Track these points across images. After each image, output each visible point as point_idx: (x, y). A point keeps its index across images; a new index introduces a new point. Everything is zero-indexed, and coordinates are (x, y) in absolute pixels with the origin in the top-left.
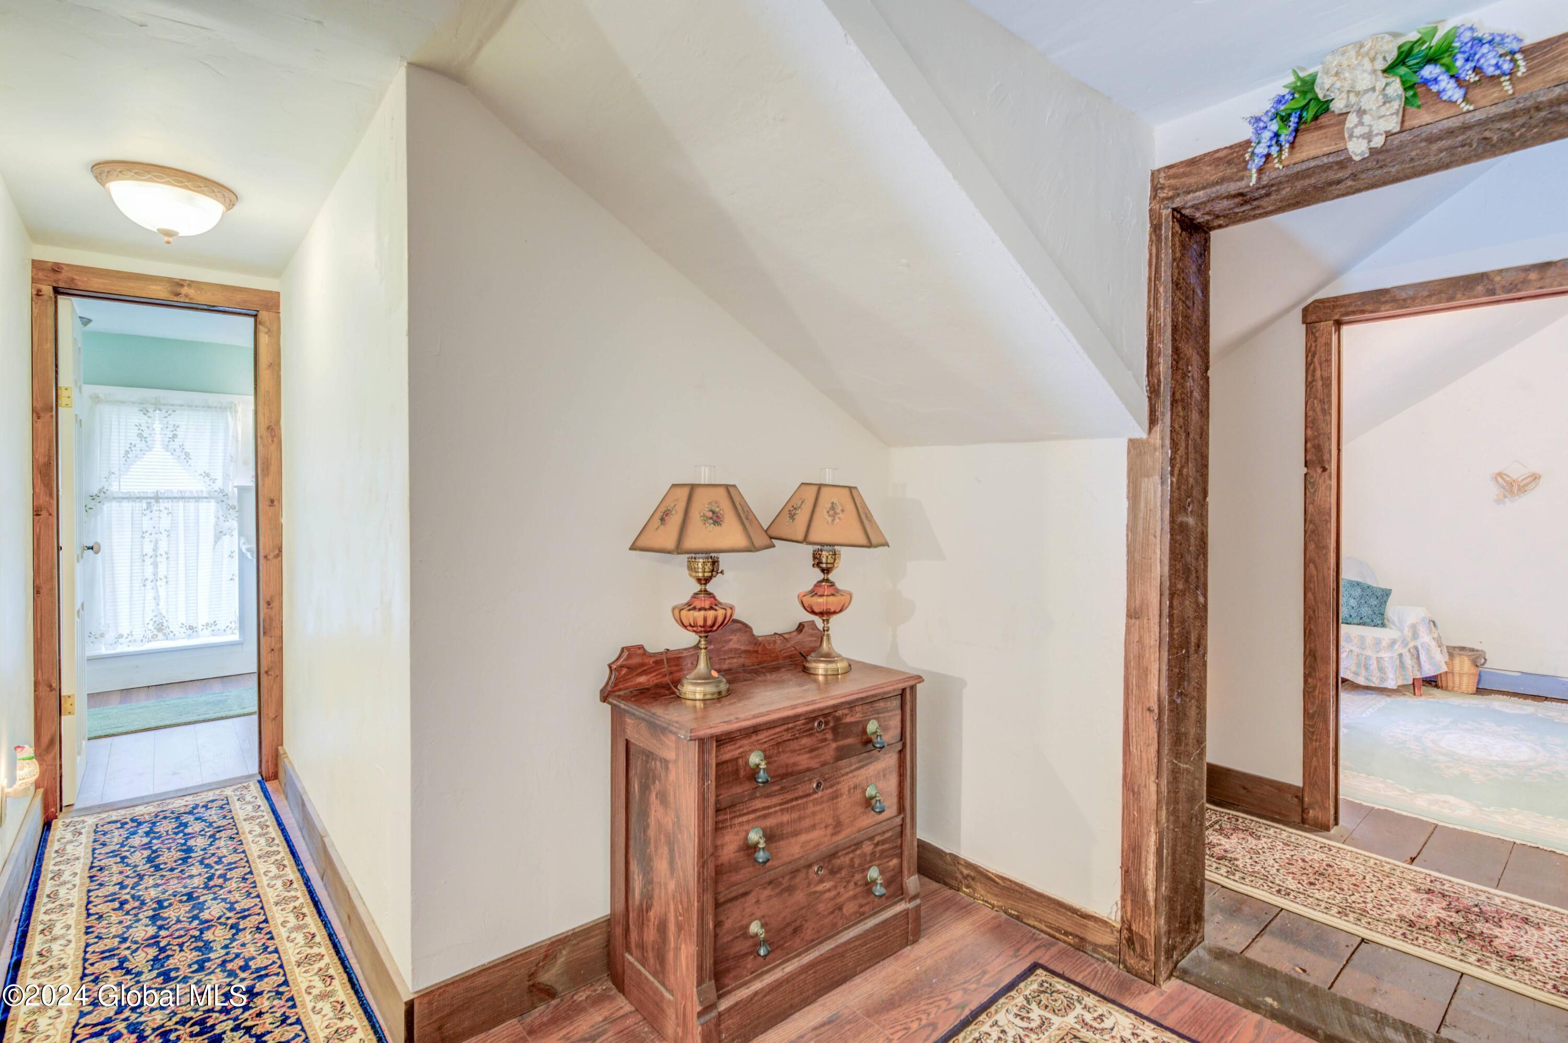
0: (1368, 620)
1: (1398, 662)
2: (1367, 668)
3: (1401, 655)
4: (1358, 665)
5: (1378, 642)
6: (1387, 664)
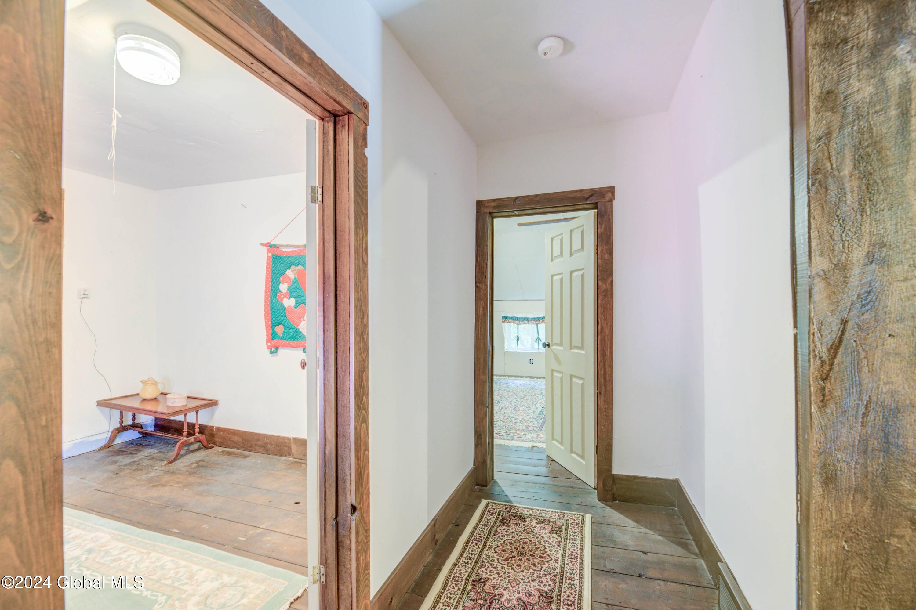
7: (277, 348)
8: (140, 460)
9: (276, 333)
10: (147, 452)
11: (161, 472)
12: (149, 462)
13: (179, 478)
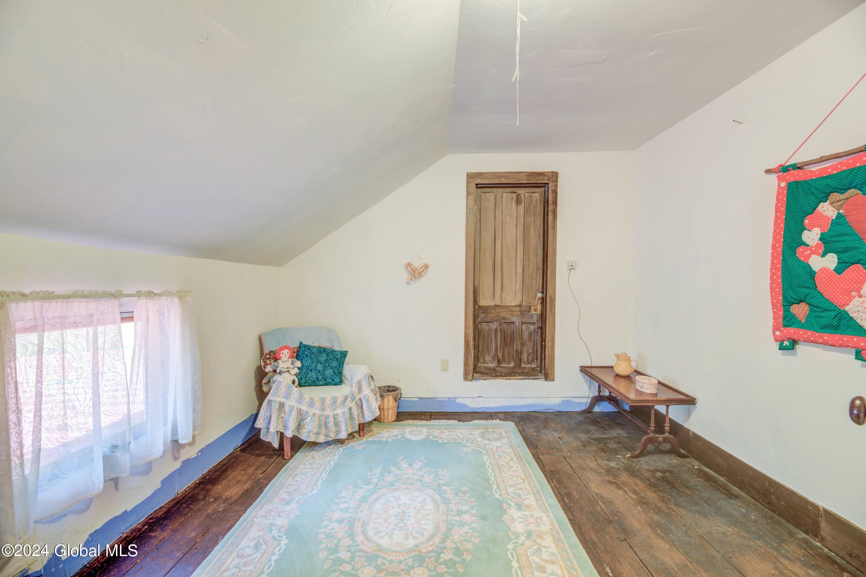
0: (330, 381)
1: (348, 415)
2: (326, 426)
3: (350, 409)
4: (319, 426)
5: (334, 400)
6: (341, 419)
7: (794, 342)
8: (608, 439)
9: (794, 316)
10: (617, 432)
11: (622, 464)
12: (615, 446)
13: (637, 485)
